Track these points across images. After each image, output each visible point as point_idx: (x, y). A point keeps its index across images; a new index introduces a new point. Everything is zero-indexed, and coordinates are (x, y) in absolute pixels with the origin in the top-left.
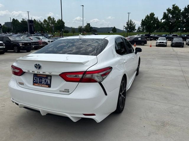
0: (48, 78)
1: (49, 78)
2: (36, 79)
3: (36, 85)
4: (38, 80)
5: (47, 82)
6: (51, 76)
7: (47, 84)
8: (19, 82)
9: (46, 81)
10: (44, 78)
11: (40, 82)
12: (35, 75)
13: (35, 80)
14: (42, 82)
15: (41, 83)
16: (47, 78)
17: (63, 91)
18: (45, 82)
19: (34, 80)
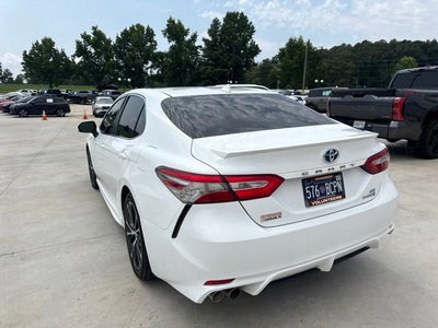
1: (338, 178)
2: (310, 190)
3: (315, 205)
4: (316, 190)
5: (337, 188)
6: (340, 173)
7: (337, 194)
8: (262, 217)
9: (335, 186)
10: (328, 181)
12: (307, 182)
13: (308, 194)
14: (325, 194)
15: (323, 194)
16: (334, 179)
17: (368, 196)
18: (333, 189)
19: (306, 195)
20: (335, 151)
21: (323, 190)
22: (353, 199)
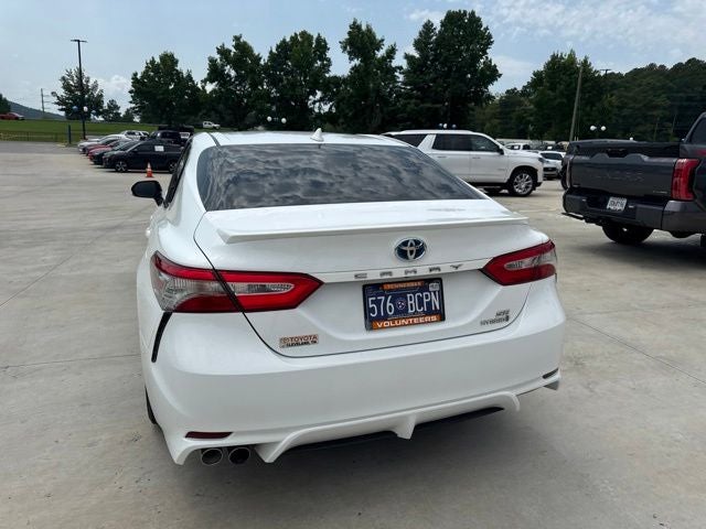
0: (431, 289)
1: (434, 287)
2: (377, 303)
3: (383, 328)
4: (388, 304)
5: (429, 304)
6: (439, 280)
7: (429, 312)
9: (425, 300)
10: (413, 290)
11: (397, 312)
12: (372, 290)
13: (372, 310)
14: (405, 310)
15: (402, 313)
16: (425, 289)
17: (493, 322)
18: (421, 305)
19: (367, 311)
20: (417, 242)
21: (401, 305)
22: (461, 323)
